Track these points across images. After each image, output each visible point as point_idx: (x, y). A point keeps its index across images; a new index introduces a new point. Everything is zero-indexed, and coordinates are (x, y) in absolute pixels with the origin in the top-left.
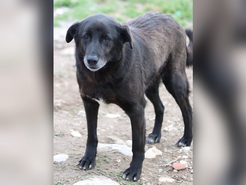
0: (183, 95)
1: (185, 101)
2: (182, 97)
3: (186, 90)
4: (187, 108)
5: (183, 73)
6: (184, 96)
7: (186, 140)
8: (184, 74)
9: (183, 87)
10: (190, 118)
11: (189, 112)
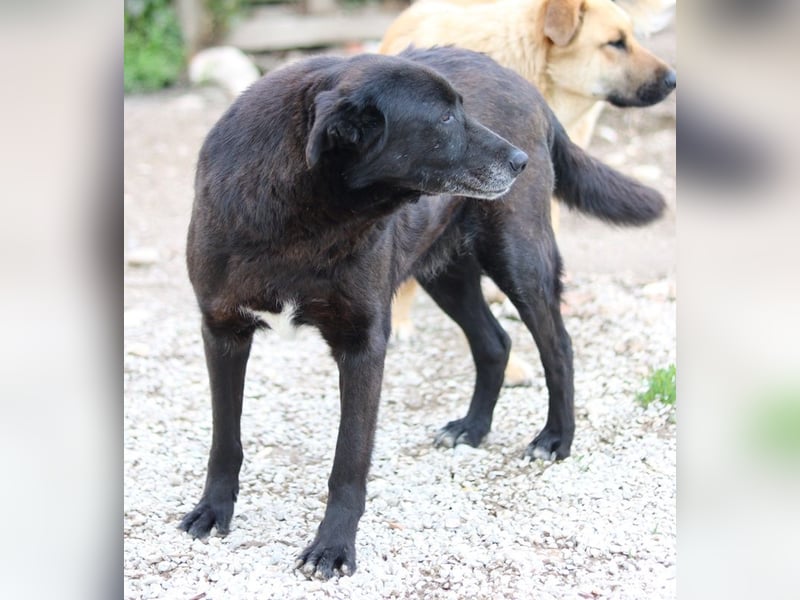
0: (544, 298)
1: (550, 317)
2: (541, 302)
3: (551, 283)
4: (556, 339)
5: (541, 229)
6: (546, 301)
7: (555, 440)
8: (546, 229)
9: (544, 270)
10: (565, 369)
11: (561, 352)
